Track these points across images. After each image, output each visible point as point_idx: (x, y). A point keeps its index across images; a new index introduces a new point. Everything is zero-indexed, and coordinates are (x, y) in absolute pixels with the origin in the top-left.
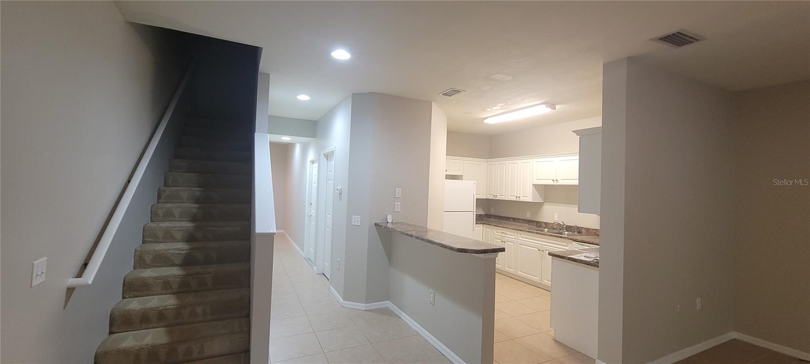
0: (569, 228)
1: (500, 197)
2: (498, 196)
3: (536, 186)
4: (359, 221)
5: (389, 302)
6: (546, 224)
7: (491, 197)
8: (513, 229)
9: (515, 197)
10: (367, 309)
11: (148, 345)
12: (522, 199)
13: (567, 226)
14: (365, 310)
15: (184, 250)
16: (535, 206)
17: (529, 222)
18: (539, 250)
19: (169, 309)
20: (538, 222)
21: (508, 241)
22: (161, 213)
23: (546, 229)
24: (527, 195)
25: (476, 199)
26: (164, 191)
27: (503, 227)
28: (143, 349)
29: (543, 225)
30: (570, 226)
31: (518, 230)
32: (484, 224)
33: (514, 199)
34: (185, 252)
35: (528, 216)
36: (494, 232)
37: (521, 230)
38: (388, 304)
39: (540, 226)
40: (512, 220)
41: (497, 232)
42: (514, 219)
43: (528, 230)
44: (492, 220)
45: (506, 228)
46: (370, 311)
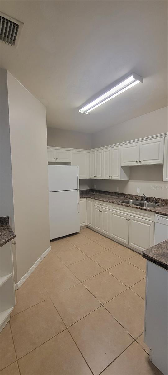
0: (149, 199)
1: (99, 177)
2: (97, 177)
3: (124, 168)
6: (131, 196)
7: (92, 178)
8: (107, 202)
9: (109, 177)
12: (114, 178)
13: (147, 197)
16: (123, 183)
17: (119, 194)
18: (127, 219)
20: (125, 194)
21: (103, 211)
23: (131, 200)
24: (118, 175)
25: (80, 179)
27: (100, 200)
29: (129, 196)
30: (149, 198)
31: (110, 203)
32: (87, 197)
33: (107, 178)
35: (118, 190)
36: (94, 204)
37: (113, 203)
39: (126, 197)
40: (107, 193)
41: (96, 204)
42: (110, 193)
43: (118, 203)
44: (94, 193)
45: (102, 201)
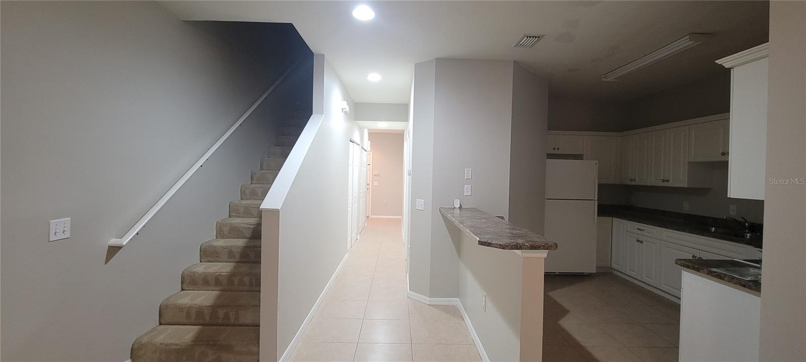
1: (640, 181)
2: (637, 180)
3: (694, 164)
4: (423, 205)
5: (458, 299)
6: (715, 220)
7: (627, 182)
9: (663, 181)
10: (431, 303)
11: (196, 304)
12: (672, 184)
14: (430, 305)
15: (252, 225)
17: (687, 217)
19: (222, 275)
20: (701, 216)
21: (646, 242)
22: (248, 191)
25: (599, 185)
26: (255, 174)
27: (640, 222)
28: (193, 307)
31: (661, 227)
33: (660, 184)
34: (253, 226)
37: (666, 227)
38: (456, 301)
39: (704, 223)
45: (643, 223)
46: (434, 306)
